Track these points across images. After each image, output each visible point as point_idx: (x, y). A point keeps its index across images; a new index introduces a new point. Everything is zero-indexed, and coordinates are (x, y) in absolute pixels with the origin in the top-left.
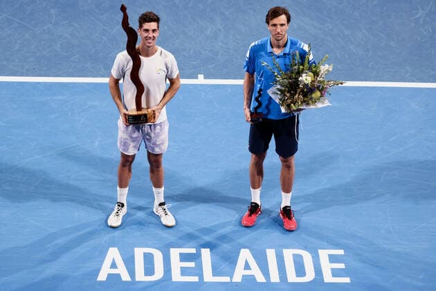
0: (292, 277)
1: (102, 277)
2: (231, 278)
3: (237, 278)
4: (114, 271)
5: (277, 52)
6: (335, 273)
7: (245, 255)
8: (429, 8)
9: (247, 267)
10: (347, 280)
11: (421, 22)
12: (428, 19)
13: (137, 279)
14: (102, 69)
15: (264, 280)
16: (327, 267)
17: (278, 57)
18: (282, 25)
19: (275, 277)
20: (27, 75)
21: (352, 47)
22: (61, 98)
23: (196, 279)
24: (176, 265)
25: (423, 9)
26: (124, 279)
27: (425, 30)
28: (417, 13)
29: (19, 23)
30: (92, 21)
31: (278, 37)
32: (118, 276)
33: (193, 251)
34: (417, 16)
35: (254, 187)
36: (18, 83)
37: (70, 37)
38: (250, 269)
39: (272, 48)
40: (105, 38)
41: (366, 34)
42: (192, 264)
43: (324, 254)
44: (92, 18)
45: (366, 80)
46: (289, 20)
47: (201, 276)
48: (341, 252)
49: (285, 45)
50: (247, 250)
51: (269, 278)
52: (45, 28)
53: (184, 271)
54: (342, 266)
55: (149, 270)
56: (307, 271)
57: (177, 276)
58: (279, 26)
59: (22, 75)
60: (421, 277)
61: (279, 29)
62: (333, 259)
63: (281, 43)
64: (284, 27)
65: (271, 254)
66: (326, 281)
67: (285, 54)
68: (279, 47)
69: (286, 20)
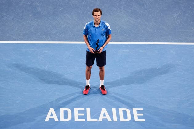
0: (122, 119)
1: (47, 119)
2: (98, 120)
3: (100, 119)
4: (52, 117)
5: (97, 26)
6: (139, 117)
7: (104, 110)
8: (179, 13)
9: (104, 115)
10: (144, 120)
11: (176, 19)
12: (179, 18)
13: (61, 120)
14: (49, 38)
15: (111, 121)
16: (136, 115)
17: (97, 28)
18: (99, 15)
19: (115, 119)
20: (20, 41)
21: (148, 29)
22: (33, 49)
23: (84, 120)
24: (76, 115)
25: (177, 14)
26: (55, 121)
27: (177, 22)
28: (174, 15)
29: (17, 20)
30: (46, 19)
31: (97, 20)
32: (53, 119)
33: (83, 109)
34: (174, 17)
35: (87, 79)
36: (16, 43)
37: (37, 26)
38: (106, 116)
39: (95, 24)
40: (51, 26)
41: (154, 23)
42: (83, 114)
43: (135, 110)
44: (46, 18)
45: (153, 42)
46: (101, 14)
47: (86, 119)
48: (142, 109)
49: (100, 24)
50: (105, 109)
51: (113, 119)
52: (27, 22)
53: (80, 117)
54: (142, 115)
55: (66, 117)
56: (128, 117)
57: (76, 119)
58: (97, 16)
59: (18, 40)
60: (173, 119)
61: (97, 17)
62: (138, 112)
63: (98, 22)
64: (99, 16)
65: (114, 110)
66: (135, 121)
67: (99, 27)
68: (97, 24)
69: (100, 13)
